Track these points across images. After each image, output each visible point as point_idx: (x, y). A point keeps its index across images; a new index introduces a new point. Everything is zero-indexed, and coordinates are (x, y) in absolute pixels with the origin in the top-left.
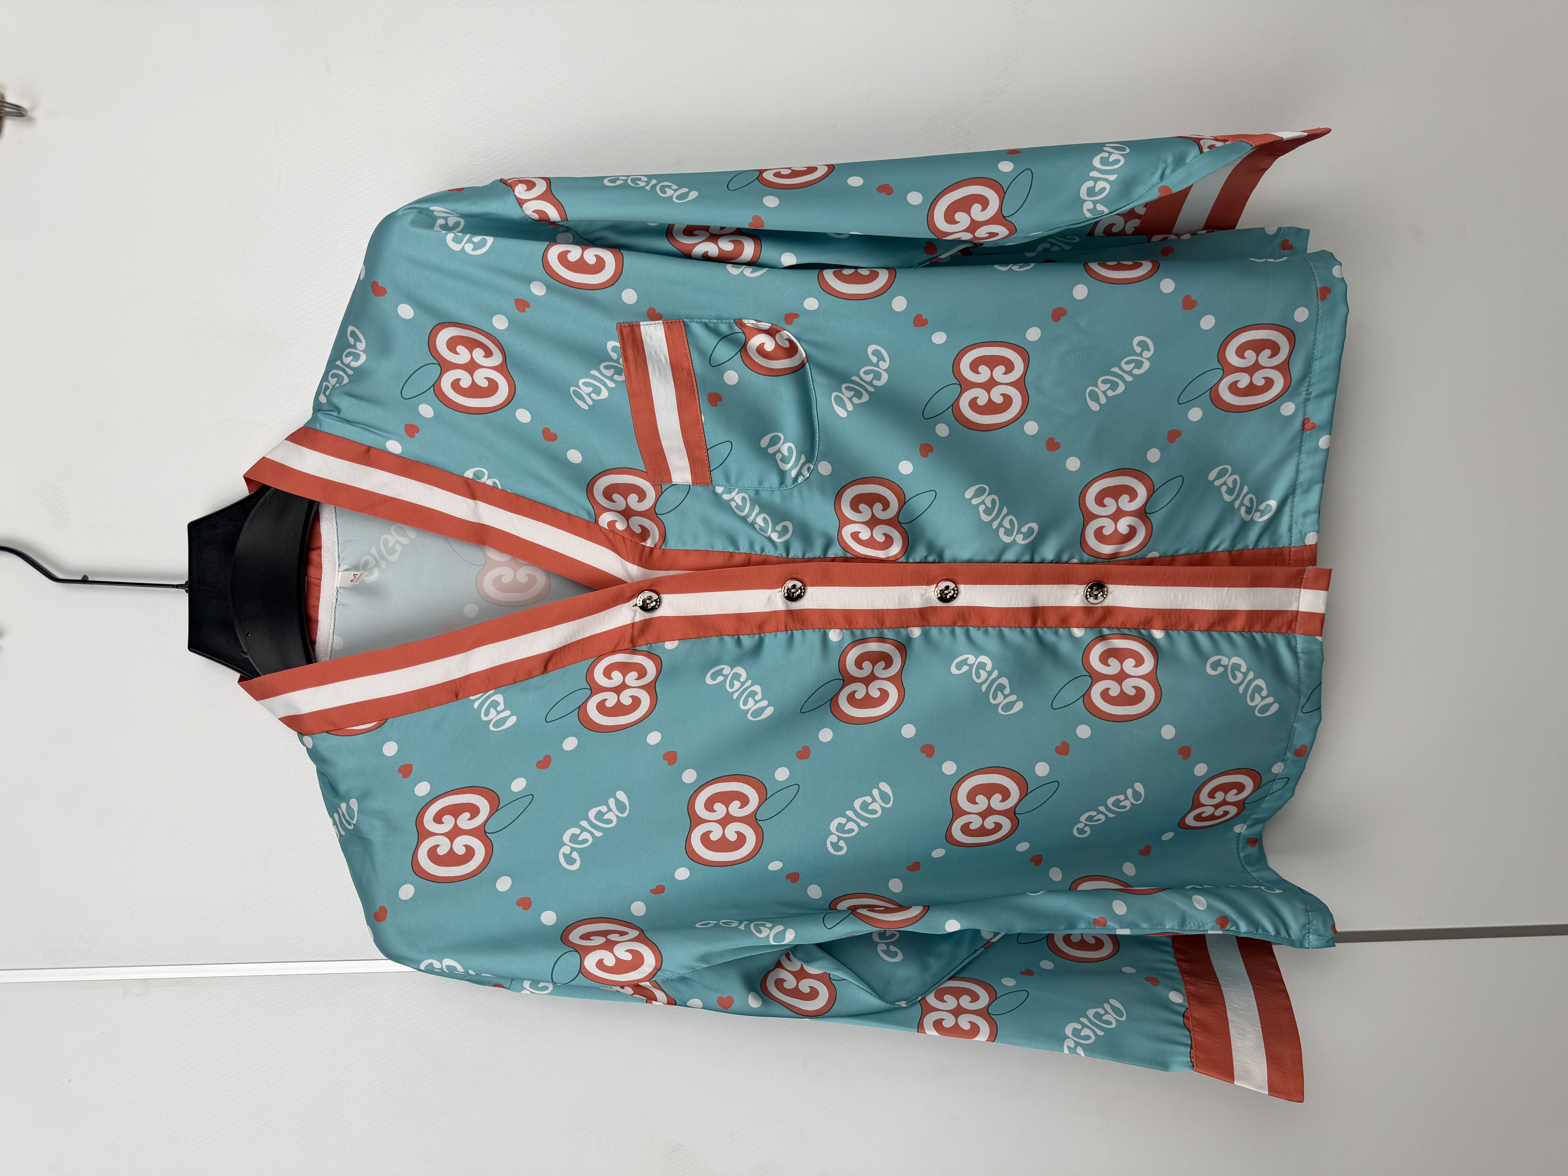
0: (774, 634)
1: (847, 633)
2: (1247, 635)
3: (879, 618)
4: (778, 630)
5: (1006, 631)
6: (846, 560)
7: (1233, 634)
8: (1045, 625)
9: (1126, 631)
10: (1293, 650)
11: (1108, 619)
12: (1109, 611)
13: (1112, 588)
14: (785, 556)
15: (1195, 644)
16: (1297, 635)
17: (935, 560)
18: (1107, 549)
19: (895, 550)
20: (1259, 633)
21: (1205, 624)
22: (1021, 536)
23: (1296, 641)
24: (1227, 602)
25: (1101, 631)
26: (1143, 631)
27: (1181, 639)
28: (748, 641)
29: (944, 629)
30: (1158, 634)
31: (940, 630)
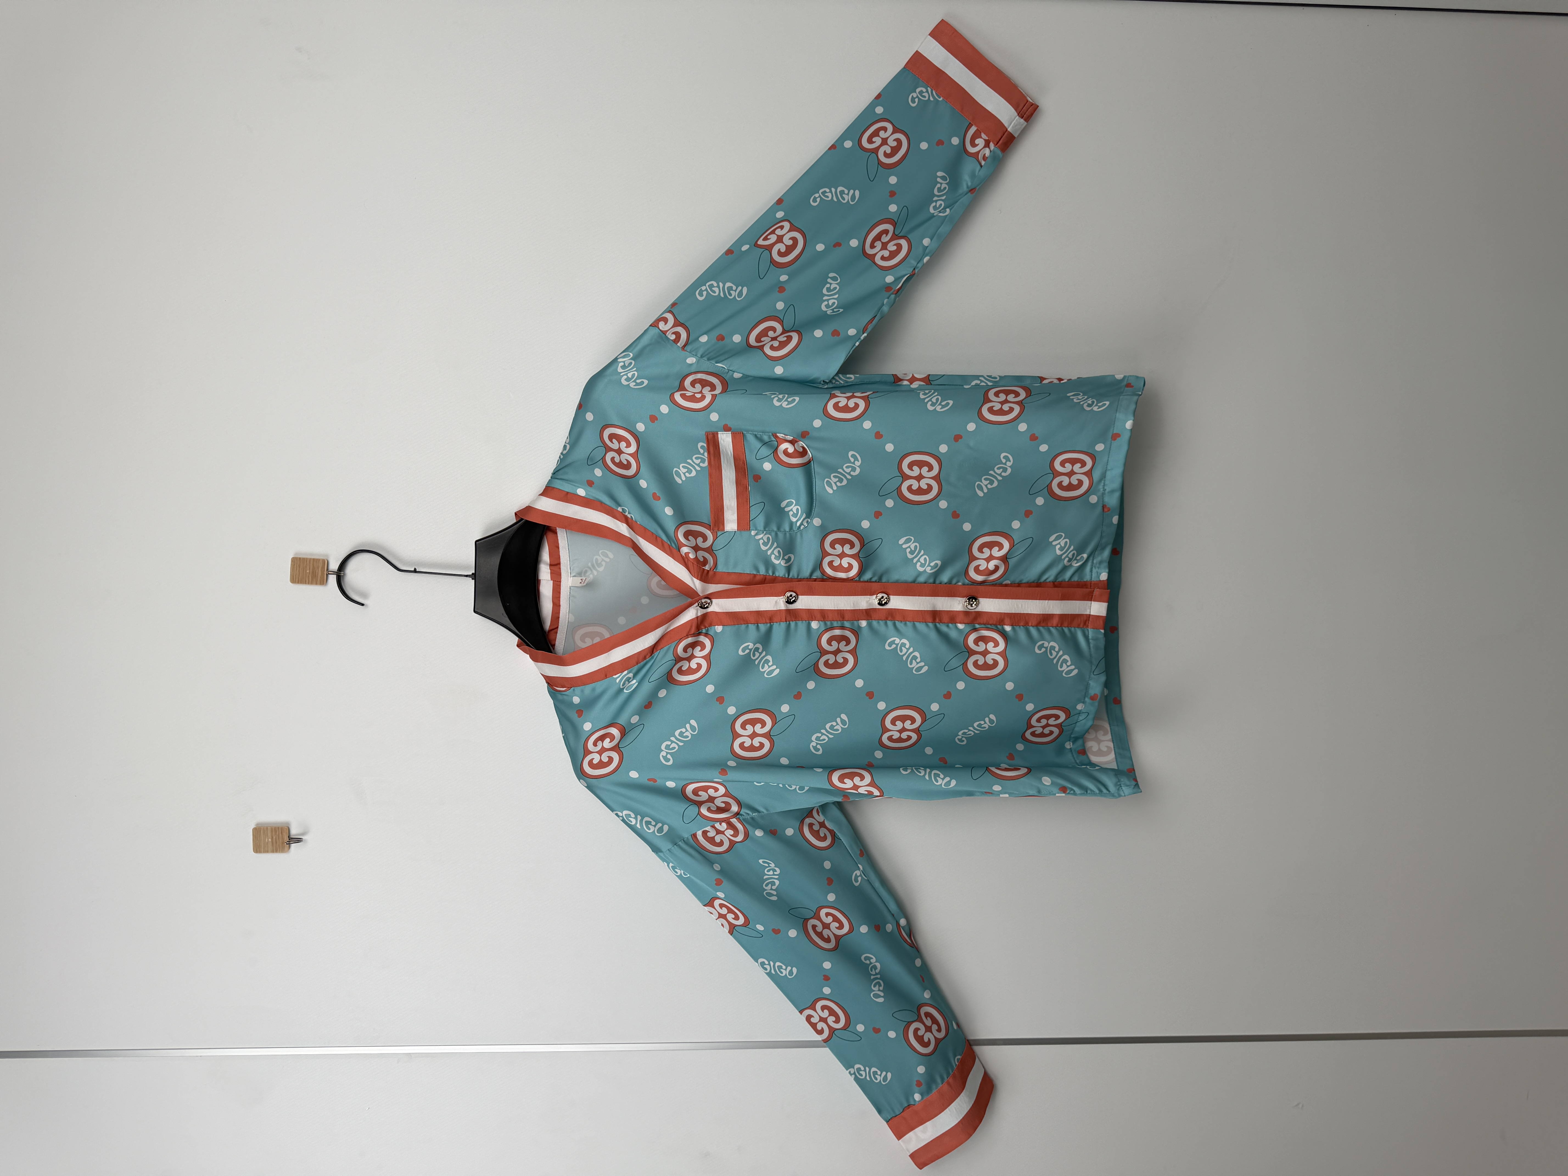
0: (779, 623)
1: (822, 623)
2: (1060, 629)
3: (841, 614)
4: (781, 621)
5: (917, 624)
6: (823, 580)
7: (1051, 628)
9: (989, 626)
10: (1087, 638)
11: (979, 618)
12: (979, 614)
13: (981, 600)
14: (787, 576)
15: (1029, 633)
16: (1089, 629)
17: (877, 580)
18: (981, 578)
19: (854, 572)
20: (1067, 628)
21: (1034, 623)
22: (930, 568)
23: (1089, 632)
25: (974, 626)
26: (999, 626)
27: (1021, 631)
28: (763, 627)
29: (882, 622)
30: (1008, 628)
31: (878, 622)
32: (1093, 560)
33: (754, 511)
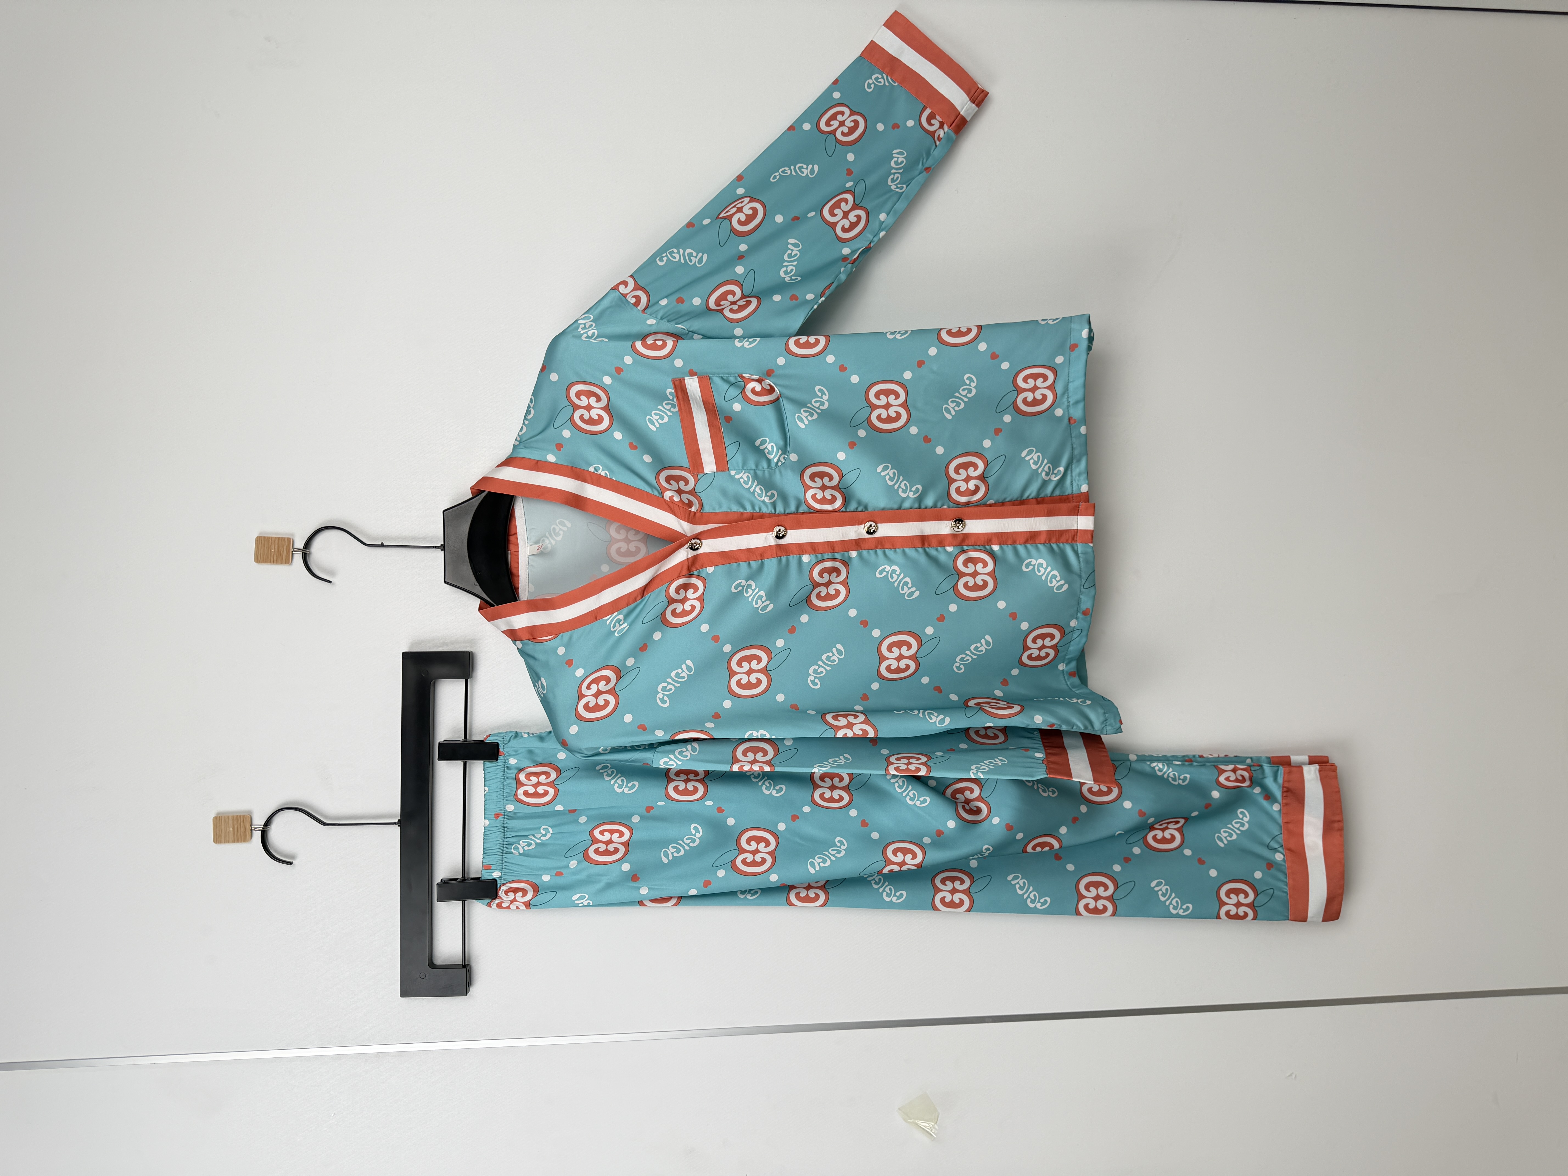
0: (770, 559)
1: (813, 556)
2: (1048, 545)
3: (831, 546)
4: (772, 557)
5: (907, 550)
6: (810, 513)
7: (1039, 545)
8: (930, 546)
9: (977, 547)
10: (1076, 553)
11: (966, 541)
12: (966, 536)
13: (967, 522)
14: (773, 512)
15: (1016, 552)
16: (1078, 544)
17: (862, 510)
18: (963, 499)
19: (838, 504)
20: (1055, 544)
21: (1022, 541)
22: (912, 493)
23: (1077, 547)
24: (1034, 526)
25: (963, 548)
26: (987, 546)
27: (1009, 549)
28: (754, 564)
29: (870, 551)
30: (996, 548)
31: (868, 552)
32: (1072, 473)
33: (731, 451)
